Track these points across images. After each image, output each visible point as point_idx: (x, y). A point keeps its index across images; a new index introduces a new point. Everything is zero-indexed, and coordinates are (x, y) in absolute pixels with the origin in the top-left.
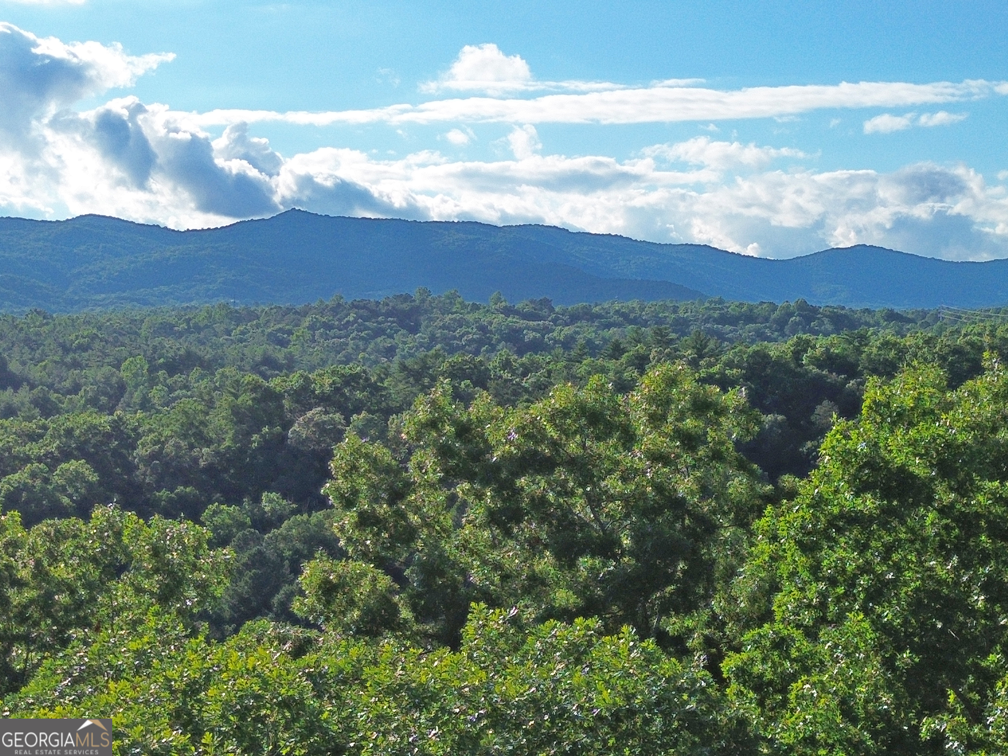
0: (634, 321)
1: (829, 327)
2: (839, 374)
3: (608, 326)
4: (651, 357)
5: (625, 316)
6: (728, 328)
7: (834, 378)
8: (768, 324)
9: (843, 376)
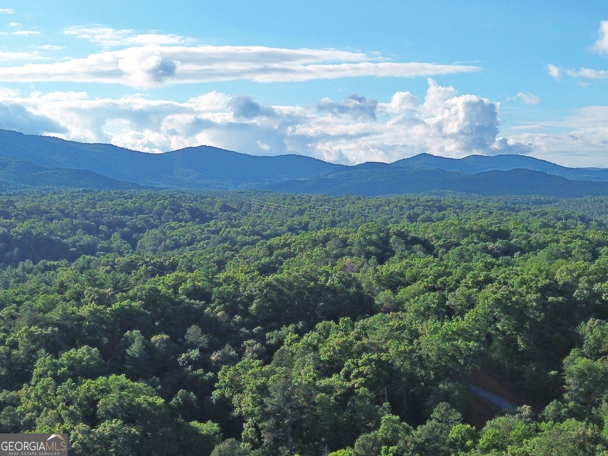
0: (67, 215)
1: (188, 216)
2: (201, 300)
3: (51, 220)
4: (85, 293)
5: (62, 211)
6: (127, 217)
7: (198, 303)
8: (151, 215)
9: (203, 302)
